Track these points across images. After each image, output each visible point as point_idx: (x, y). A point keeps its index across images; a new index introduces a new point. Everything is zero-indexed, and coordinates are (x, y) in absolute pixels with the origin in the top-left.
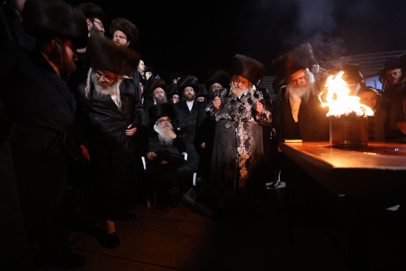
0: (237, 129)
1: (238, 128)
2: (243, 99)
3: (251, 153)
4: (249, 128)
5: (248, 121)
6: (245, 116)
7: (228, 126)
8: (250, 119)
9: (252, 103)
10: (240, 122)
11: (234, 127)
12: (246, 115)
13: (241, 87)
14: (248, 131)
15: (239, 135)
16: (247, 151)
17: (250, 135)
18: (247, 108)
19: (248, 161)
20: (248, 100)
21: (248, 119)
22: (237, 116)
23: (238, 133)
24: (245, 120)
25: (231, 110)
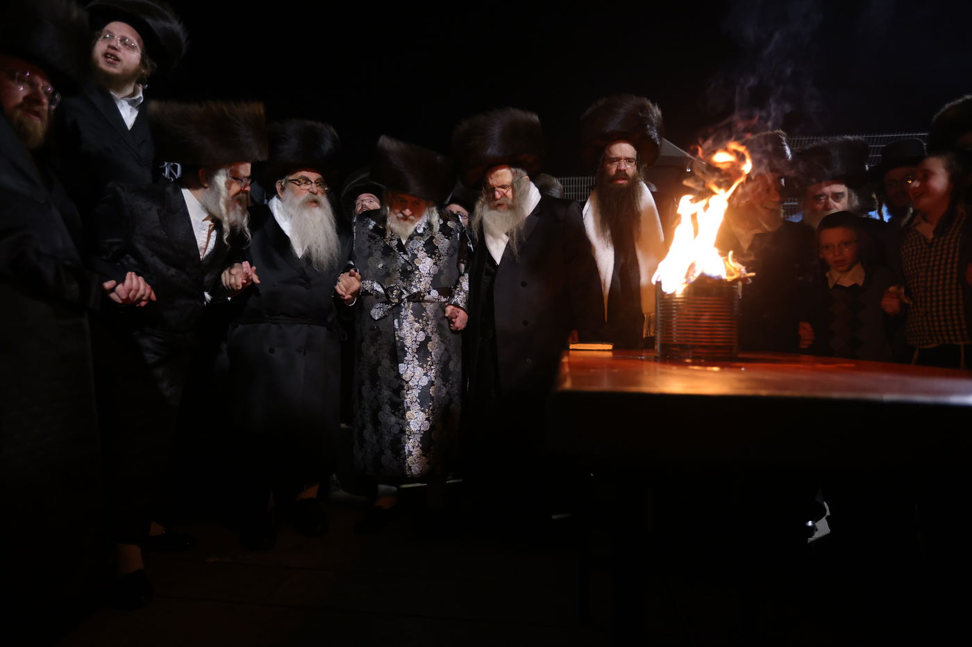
0: (399, 322)
1: (399, 318)
2: (413, 243)
3: (433, 371)
4: (427, 314)
5: (423, 299)
6: (415, 286)
7: (376, 313)
8: (429, 294)
9: (435, 254)
10: (404, 304)
11: (392, 316)
12: (418, 285)
13: (412, 217)
14: (424, 323)
15: (402, 334)
16: (423, 368)
17: (429, 331)
18: (421, 266)
19: (424, 390)
20: (425, 246)
21: (422, 294)
22: (397, 289)
23: (401, 330)
24: (417, 298)
25: (383, 274)
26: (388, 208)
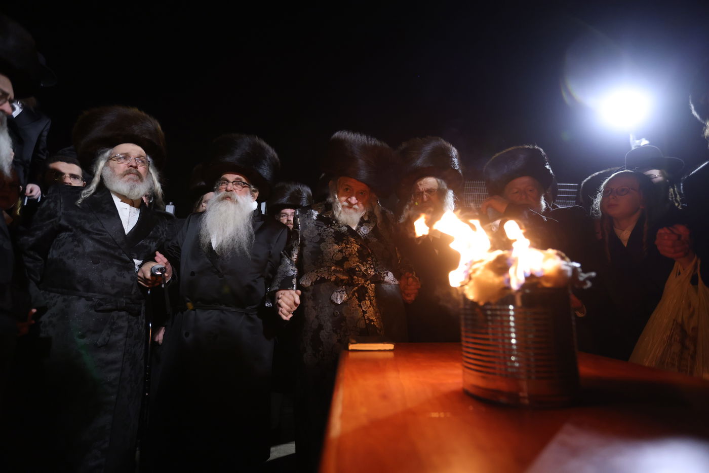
7: (338, 298)
10: (368, 285)
13: (356, 206)
22: (359, 271)
26: (336, 196)
